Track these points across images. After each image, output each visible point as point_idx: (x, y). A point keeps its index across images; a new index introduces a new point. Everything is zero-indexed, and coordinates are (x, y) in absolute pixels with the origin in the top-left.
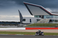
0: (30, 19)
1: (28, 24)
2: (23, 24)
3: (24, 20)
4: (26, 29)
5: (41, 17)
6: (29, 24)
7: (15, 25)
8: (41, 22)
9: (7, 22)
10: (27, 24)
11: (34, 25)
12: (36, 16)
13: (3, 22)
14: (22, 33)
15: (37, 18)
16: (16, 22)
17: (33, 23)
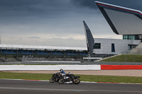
0: (113, 45)
1: (108, 56)
2: (94, 55)
3: (98, 46)
4: (103, 68)
5: (140, 38)
6: (110, 55)
7: (76, 58)
8: (139, 51)
9: (56, 51)
10: (104, 57)
11: (122, 58)
12: (127, 37)
13: (46, 51)
14: (91, 78)
15: (129, 42)
16: (79, 52)
17: (118, 53)
